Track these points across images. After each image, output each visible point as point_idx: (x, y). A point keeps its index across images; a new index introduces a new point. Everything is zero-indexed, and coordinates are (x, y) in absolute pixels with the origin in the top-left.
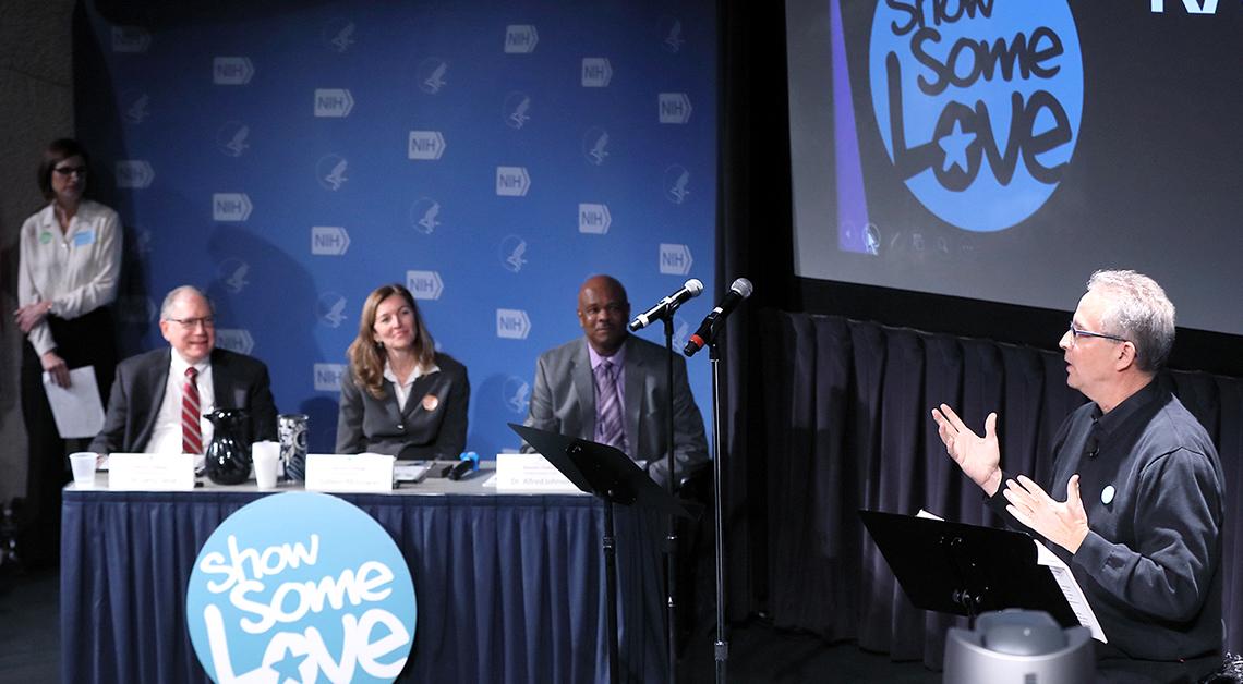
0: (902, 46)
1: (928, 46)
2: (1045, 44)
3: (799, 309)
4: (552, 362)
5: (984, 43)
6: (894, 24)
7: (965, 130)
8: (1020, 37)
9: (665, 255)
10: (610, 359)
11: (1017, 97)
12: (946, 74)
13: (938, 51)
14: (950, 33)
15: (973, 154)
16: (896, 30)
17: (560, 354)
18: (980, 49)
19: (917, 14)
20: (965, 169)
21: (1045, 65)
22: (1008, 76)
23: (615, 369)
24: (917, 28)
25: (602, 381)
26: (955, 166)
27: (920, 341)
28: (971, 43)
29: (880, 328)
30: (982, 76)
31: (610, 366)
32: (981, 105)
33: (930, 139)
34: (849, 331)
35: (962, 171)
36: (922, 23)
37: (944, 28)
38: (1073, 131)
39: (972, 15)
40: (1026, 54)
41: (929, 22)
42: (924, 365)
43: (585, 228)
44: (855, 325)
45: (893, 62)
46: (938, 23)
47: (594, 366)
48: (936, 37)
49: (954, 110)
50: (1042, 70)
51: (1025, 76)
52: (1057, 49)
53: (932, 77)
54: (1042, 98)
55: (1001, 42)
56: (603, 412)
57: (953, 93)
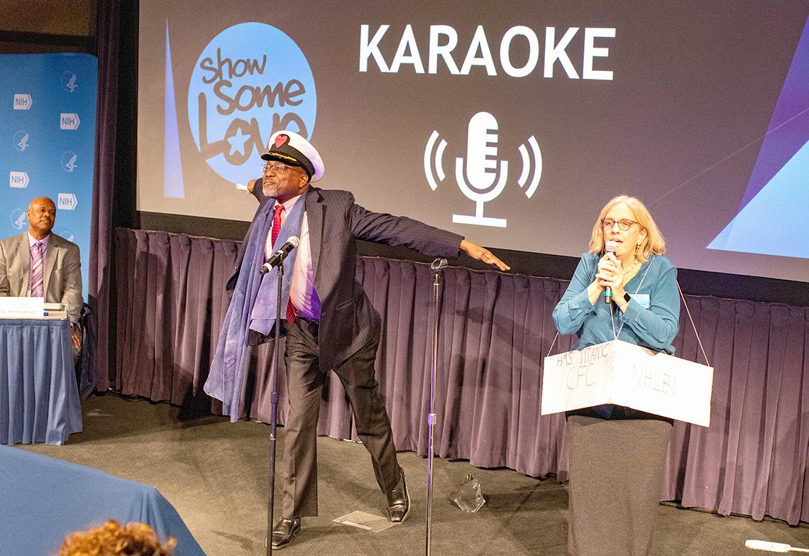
0: (209, 90)
1: (224, 89)
2: (294, 88)
3: (139, 228)
4: (7, 244)
5: (258, 88)
6: (204, 77)
7: (244, 133)
8: (280, 85)
9: (61, 199)
10: (41, 241)
11: (276, 117)
12: (234, 104)
13: (230, 92)
14: (237, 83)
15: (248, 146)
16: (205, 80)
17: (12, 240)
18: (255, 92)
19: (219, 73)
20: (243, 154)
21: (293, 99)
22: (271, 104)
23: (44, 247)
24: (218, 80)
25: (35, 252)
26: (237, 152)
27: (212, 243)
28: (251, 88)
29: (188, 237)
30: (256, 105)
31: (41, 245)
32: (254, 120)
33: (223, 139)
34: (169, 239)
35: (241, 155)
36: (221, 78)
37: (234, 80)
38: (308, 133)
39: (252, 73)
40: (283, 93)
41: (226, 77)
42: (213, 256)
43: (13, 185)
44: (172, 236)
45: (202, 98)
46: (230, 77)
47: (31, 245)
48: (229, 85)
49: (237, 123)
50: (291, 102)
51: (282, 105)
52: (302, 91)
53: (225, 106)
54: (291, 117)
55: (268, 88)
56: (34, 267)
57: (237, 114)
